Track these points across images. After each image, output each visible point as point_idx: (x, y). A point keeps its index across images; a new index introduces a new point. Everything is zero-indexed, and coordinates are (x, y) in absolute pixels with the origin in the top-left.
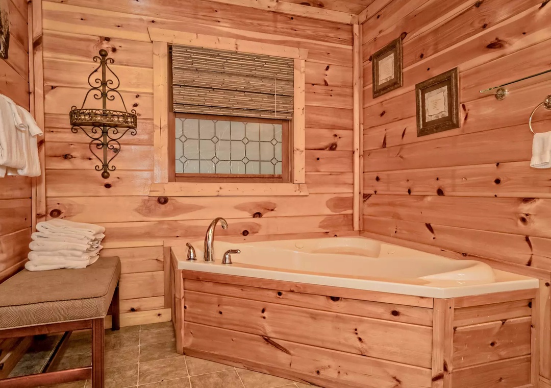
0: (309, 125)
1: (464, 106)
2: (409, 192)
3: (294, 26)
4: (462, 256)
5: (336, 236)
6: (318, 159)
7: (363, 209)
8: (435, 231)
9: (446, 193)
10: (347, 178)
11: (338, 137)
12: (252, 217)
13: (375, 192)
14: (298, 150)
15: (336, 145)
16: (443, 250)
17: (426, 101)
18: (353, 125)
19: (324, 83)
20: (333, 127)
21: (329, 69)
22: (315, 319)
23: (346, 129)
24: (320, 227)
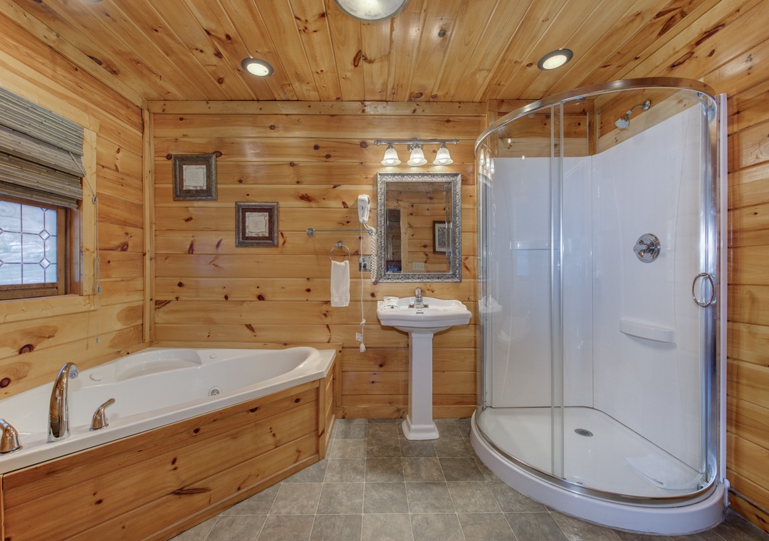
0: (102, 218)
1: (282, 234)
2: (226, 297)
3: (80, 82)
4: (284, 346)
5: (128, 353)
6: (109, 262)
7: (154, 318)
8: (255, 330)
9: (266, 298)
10: (138, 284)
11: (129, 236)
12: (17, 353)
13: (177, 298)
14: (88, 250)
15: (127, 245)
16: (266, 344)
17: (247, 219)
18: (143, 223)
19: (115, 168)
20: (124, 223)
21: (120, 153)
22: (236, 438)
23: (136, 226)
24: (111, 347)
